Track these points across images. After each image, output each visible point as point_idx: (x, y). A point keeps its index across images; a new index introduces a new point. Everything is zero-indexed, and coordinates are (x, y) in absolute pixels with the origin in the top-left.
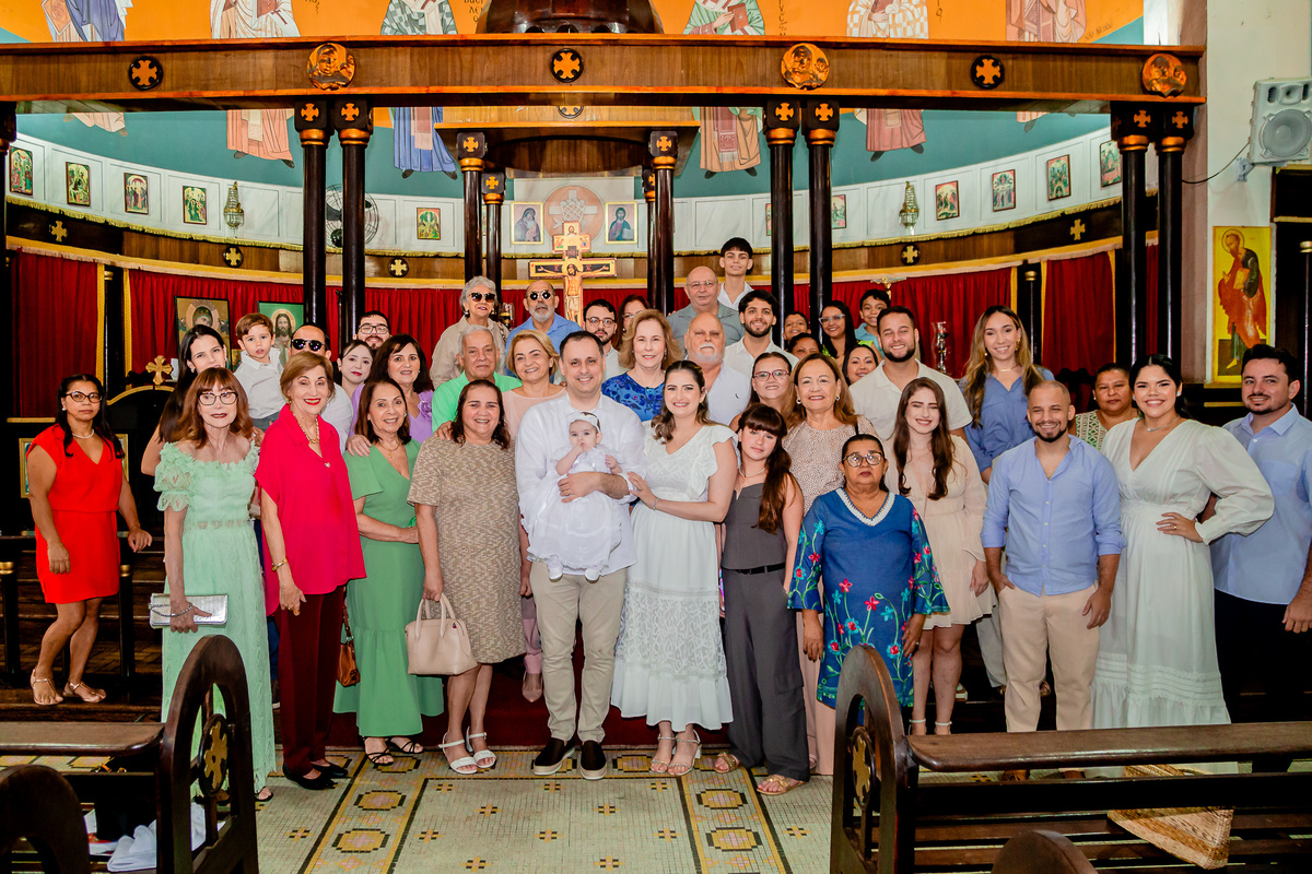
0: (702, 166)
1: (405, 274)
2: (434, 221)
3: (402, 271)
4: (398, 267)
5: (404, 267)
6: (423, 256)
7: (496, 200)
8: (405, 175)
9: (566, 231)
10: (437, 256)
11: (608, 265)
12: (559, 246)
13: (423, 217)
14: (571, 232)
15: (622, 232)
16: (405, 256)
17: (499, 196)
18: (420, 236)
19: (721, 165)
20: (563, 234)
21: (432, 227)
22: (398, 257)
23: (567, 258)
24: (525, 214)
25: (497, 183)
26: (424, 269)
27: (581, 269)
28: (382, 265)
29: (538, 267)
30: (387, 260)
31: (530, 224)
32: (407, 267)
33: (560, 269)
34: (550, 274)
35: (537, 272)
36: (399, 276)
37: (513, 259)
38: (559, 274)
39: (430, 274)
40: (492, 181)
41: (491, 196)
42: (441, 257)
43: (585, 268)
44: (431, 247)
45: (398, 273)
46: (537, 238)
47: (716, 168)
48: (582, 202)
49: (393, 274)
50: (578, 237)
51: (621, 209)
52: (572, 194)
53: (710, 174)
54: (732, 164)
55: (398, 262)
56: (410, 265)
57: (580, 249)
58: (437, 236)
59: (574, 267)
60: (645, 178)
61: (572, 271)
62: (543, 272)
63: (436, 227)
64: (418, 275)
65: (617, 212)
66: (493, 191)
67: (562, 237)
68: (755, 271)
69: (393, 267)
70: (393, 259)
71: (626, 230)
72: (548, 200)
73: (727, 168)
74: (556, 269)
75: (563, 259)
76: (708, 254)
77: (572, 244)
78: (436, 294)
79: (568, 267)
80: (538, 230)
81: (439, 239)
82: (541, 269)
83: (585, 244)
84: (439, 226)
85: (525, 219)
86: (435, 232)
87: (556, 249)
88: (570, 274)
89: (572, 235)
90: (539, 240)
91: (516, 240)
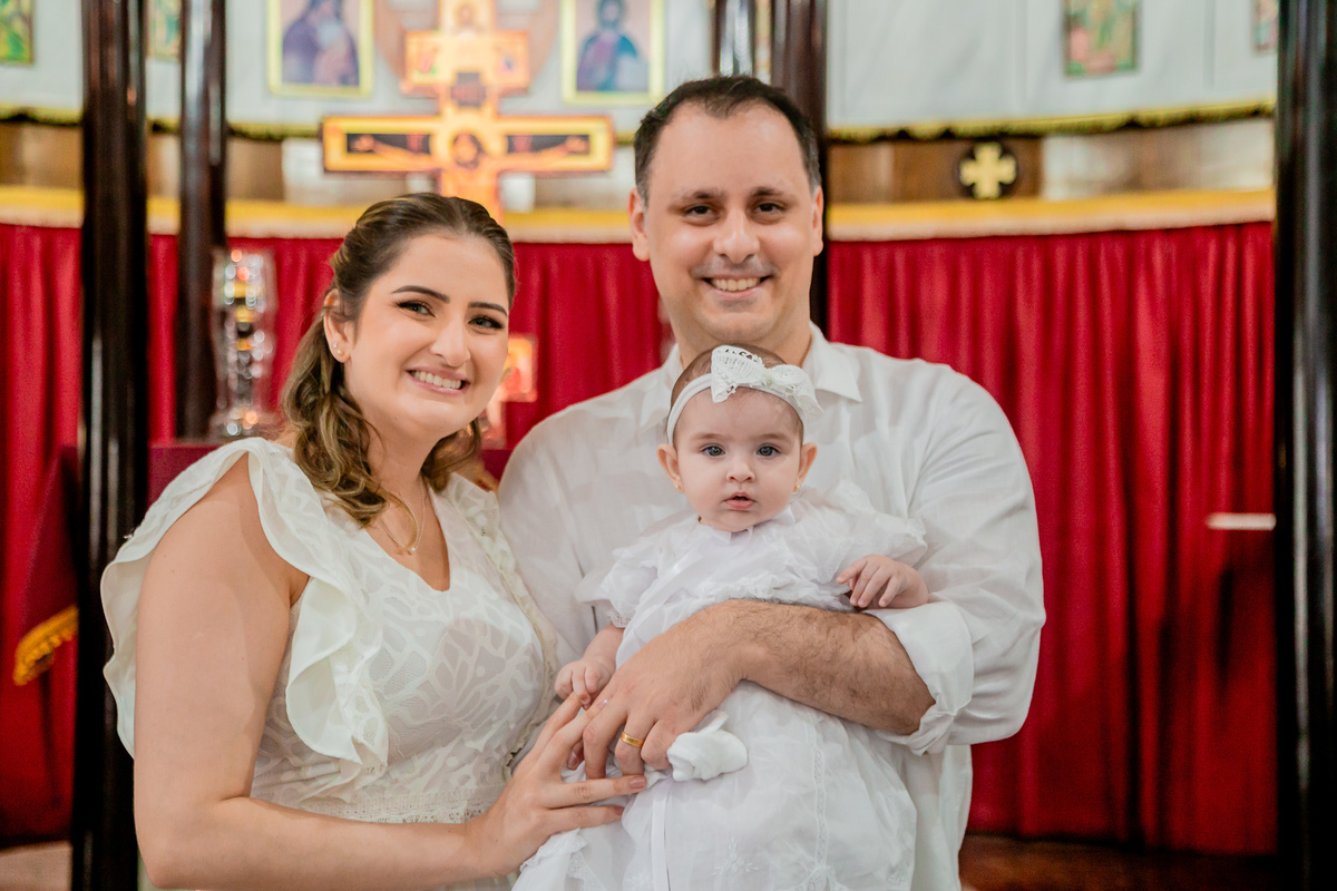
9: (448, 18)
10: (22, 118)
11: (585, 138)
12: (428, 68)
14: (466, 19)
15: (613, 67)
20: (434, 25)
23: (449, 110)
24: (314, 3)
27: (495, 145)
29: (351, 138)
31: (329, 34)
33: (424, 145)
34: (393, 159)
35: (350, 149)
37: (273, 140)
38: (423, 163)
42: (36, 121)
43: (512, 144)
46: (349, 76)
50: (488, 39)
57: (493, 79)
58: (24, 50)
59: (475, 141)
61: (467, 152)
62: (370, 151)
63: (19, 26)
65: (600, 6)
67: (432, 39)
68: (1024, 185)
71: (626, 64)
74: (414, 144)
75: (437, 114)
76: (882, 138)
77: (468, 63)
78: (18, 239)
79: (456, 140)
80: (353, 53)
81: (31, 60)
82: (365, 143)
83: (509, 65)
84: (29, 20)
85: (314, 18)
86: (16, 41)
87: (416, 77)
88: (460, 163)
89: (467, 36)
90: (357, 83)
91: (287, 78)
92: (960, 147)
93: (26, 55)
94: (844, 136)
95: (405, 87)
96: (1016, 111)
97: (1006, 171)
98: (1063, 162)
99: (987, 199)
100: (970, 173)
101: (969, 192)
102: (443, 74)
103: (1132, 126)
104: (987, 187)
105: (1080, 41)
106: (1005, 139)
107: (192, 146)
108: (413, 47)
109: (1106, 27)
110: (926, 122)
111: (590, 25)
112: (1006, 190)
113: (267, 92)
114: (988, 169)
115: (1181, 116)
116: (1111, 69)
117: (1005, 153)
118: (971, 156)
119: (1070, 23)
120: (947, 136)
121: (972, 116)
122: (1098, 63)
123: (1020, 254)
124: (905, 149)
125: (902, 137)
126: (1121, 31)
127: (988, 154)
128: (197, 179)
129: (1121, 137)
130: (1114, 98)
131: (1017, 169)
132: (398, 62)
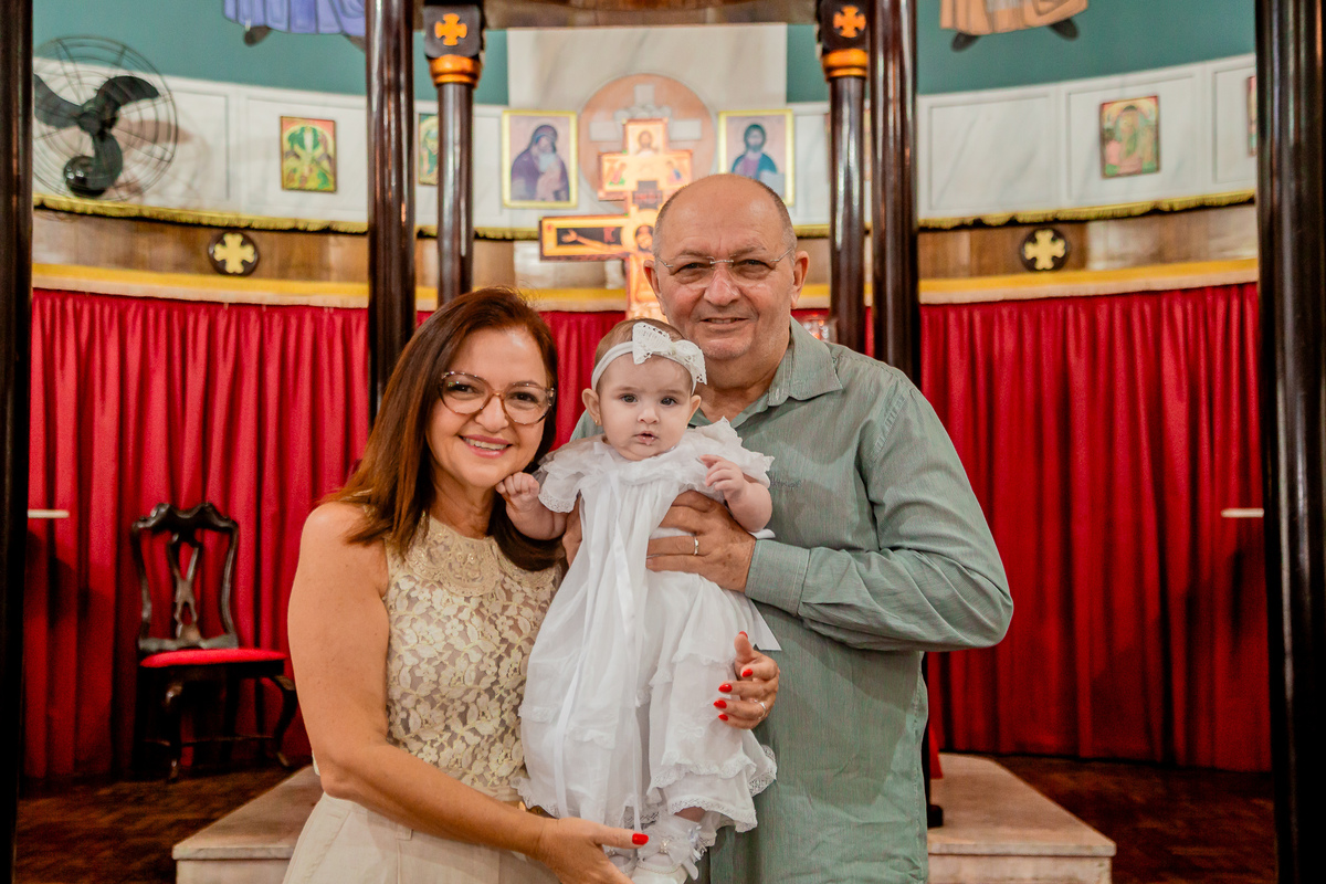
0: (946, 21)
1: (249, 270)
2: (320, 151)
3: (244, 263)
4: (233, 252)
5: (248, 254)
6: (294, 230)
7: (462, 73)
8: (253, 37)
9: (633, 143)
10: (327, 231)
12: (617, 179)
13: (297, 139)
14: (645, 143)
15: (757, 177)
16: (249, 228)
17: (466, 64)
18: (289, 183)
19: (990, 17)
20: (623, 149)
21: (316, 162)
22: (232, 229)
23: (633, 209)
24: (535, 139)
25: (462, 31)
26: (294, 261)
28: (193, 248)
29: (562, 232)
30: (206, 235)
31: (546, 162)
32: (256, 250)
33: (616, 237)
34: (593, 248)
35: (560, 242)
36: (235, 274)
37: (508, 240)
38: (615, 250)
39: (313, 270)
40: (451, 26)
41: (447, 63)
42: (337, 233)
44: (313, 210)
45: (234, 265)
46: (562, 193)
47: (976, 24)
48: (667, 110)
49: (219, 269)
50: (662, 157)
51: (756, 127)
52: (644, 92)
53: (964, 40)
54: (1018, 13)
55: (233, 240)
56: (264, 248)
58: (330, 184)
59: (652, 233)
60: (823, 17)
61: (646, 241)
62: (575, 243)
63: (325, 164)
64: (283, 272)
65: (747, 134)
66: (454, 50)
67: (621, 159)
68: (1073, 260)
69: (220, 253)
70: (222, 231)
71: (766, 176)
72: (590, 106)
73: (1005, 23)
74: (608, 236)
75: (625, 214)
76: (962, 227)
77: (647, 176)
78: (326, 318)
79: (637, 233)
80: (564, 175)
81: (334, 191)
82: (572, 237)
83: (678, 176)
84: (332, 160)
85: (535, 150)
86: (324, 175)
87: (608, 187)
88: (641, 249)
89: (647, 154)
90: (568, 198)
91: (514, 197)
92: (1024, 232)
93: (331, 187)
94: (931, 225)
95: (601, 194)
96: (1065, 203)
97: (1059, 249)
98: (1103, 241)
99: (1044, 270)
100: (1030, 251)
101: (1030, 266)
102: (629, 185)
103: (1155, 212)
104: (1044, 262)
105: (1113, 149)
106: (1054, 225)
107: (446, 243)
108: (606, 166)
109: (1134, 138)
110: (995, 213)
111: (740, 149)
112: (1059, 264)
113: (502, 205)
114: (1045, 248)
115: (1193, 205)
116: (1139, 172)
117: (1057, 236)
118: (1032, 239)
119: (1105, 137)
120: (1013, 223)
121: (1031, 209)
122: (1127, 167)
123: (1070, 310)
124: (977, 233)
125: (978, 224)
126: (1145, 140)
127: (1044, 237)
128: (451, 267)
129: (1147, 220)
130: (1141, 192)
131: (1065, 247)
132: (597, 180)
